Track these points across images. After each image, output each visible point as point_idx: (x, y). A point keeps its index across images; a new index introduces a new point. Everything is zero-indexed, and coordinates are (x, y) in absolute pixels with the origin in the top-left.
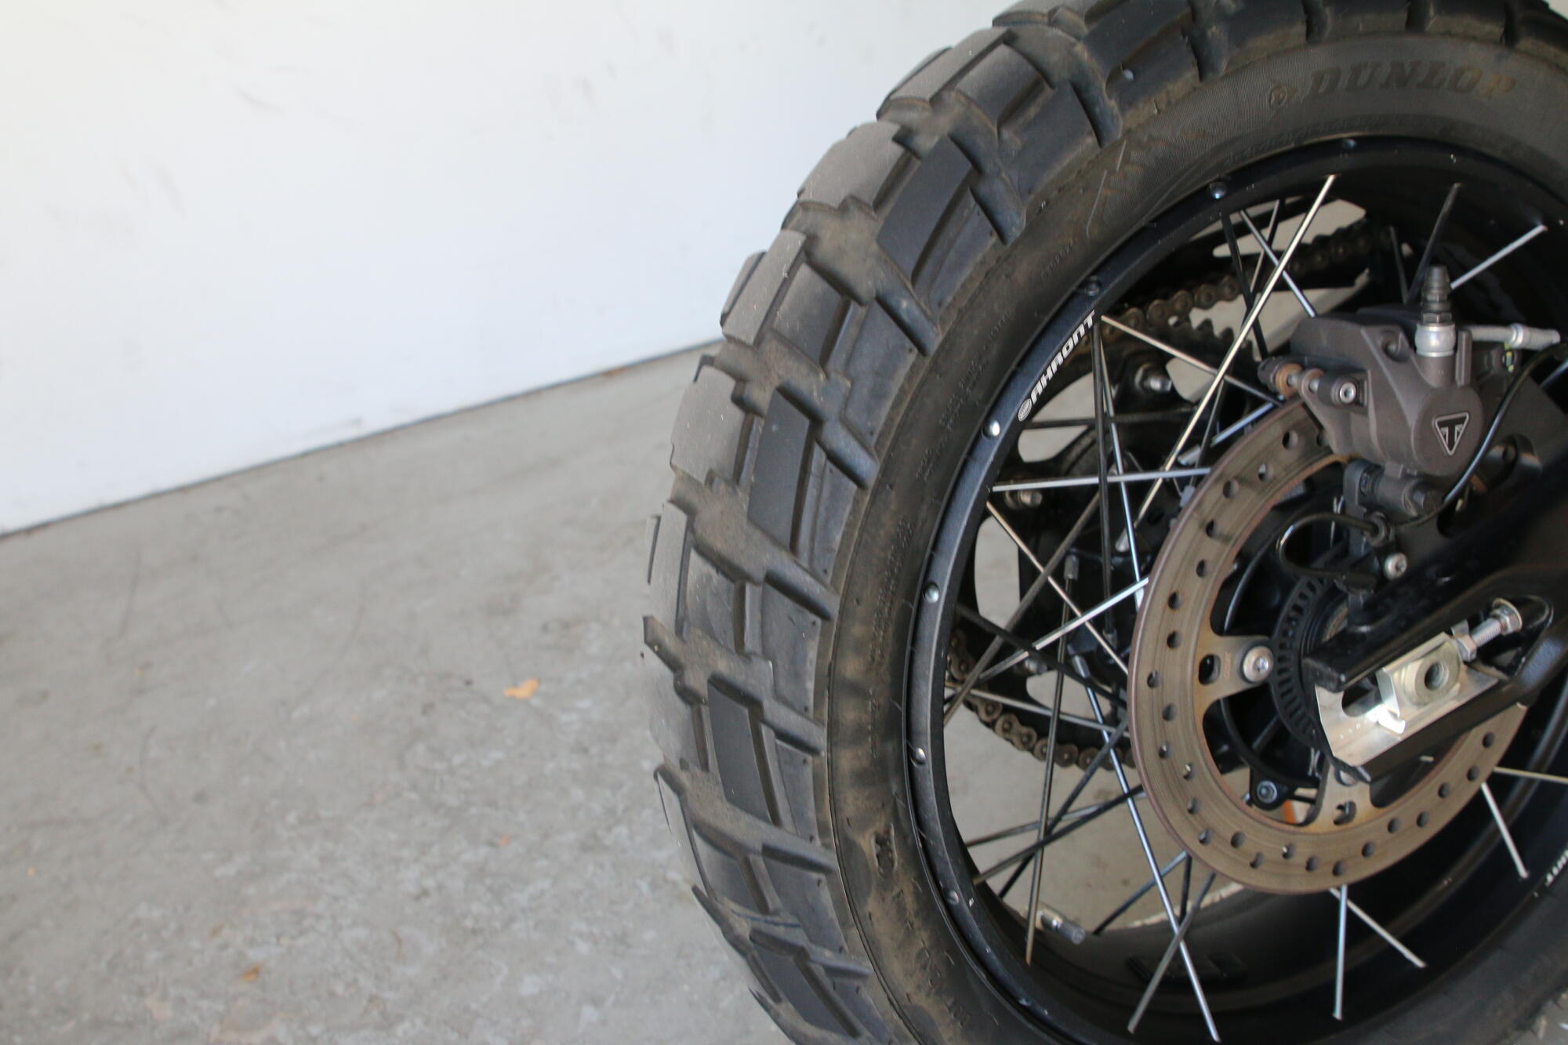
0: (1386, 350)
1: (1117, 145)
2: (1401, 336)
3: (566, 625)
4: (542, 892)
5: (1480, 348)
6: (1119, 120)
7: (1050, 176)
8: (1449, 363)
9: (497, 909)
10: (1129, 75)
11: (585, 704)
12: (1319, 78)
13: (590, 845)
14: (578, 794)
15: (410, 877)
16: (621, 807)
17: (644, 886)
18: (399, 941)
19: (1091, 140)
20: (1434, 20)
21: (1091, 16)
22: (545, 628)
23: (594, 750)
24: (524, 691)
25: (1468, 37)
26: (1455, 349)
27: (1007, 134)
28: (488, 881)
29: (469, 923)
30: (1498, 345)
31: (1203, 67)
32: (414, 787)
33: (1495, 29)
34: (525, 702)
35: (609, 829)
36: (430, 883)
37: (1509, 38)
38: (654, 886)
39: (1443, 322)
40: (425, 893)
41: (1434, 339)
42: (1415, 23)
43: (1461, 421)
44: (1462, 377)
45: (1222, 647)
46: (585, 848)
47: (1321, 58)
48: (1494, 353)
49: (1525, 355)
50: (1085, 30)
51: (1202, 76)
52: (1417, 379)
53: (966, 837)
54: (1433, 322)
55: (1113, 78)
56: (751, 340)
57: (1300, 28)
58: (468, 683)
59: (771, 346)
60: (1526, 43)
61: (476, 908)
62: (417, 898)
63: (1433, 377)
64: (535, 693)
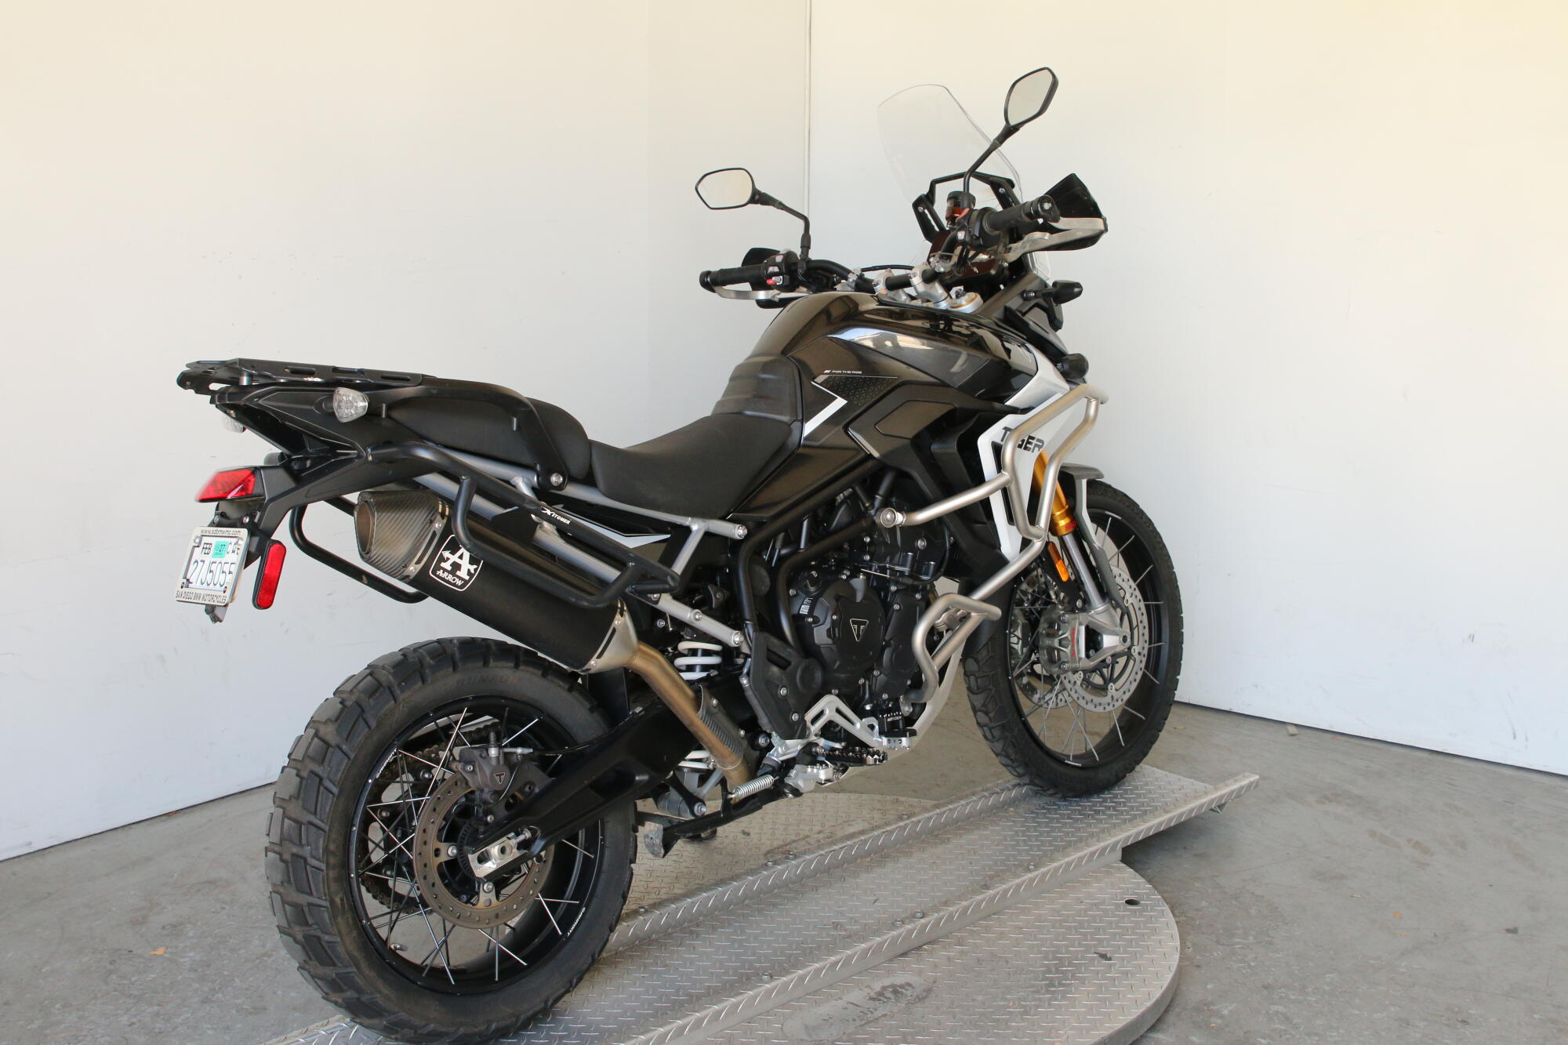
0: (481, 756)
1: (400, 703)
2: (485, 752)
3: (174, 926)
4: (188, 1018)
5: (506, 755)
6: (401, 697)
7: (382, 712)
8: (498, 758)
9: (169, 1025)
10: (403, 684)
11: (192, 954)
12: (458, 682)
13: (205, 1001)
14: (196, 985)
15: (125, 1019)
16: (217, 988)
17: (234, 1012)
18: (126, 1039)
19: (393, 702)
20: (492, 663)
21: (394, 667)
22: (163, 928)
23: (200, 970)
24: (160, 951)
25: (503, 667)
26: (499, 754)
27: (371, 701)
28: (162, 1017)
29: (157, 1030)
30: (515, 753)
31: (424, 681)
32: (115, 990)
33: (511, 664)
34: (161, 955)
35: (213, 995)
36: (134, 1020)
37: (517, 666)
38: (238, 1011)
39: (495, 747)
40: (133, 1023)
41: (493, 752)
42: (486, 664)
43: (503, 774)
44: (502, 762)
45: (442, 846)
46: (203, 1002)
47: (458, 676)
48: (515, 756)
49: (523, 755)
50: (392, 671)
51: (423, 683)
52: (489, 763)
53: (370, 916)
54: (491, 747)
55: (399, 685)
56: (301, 759)
57: (451, 669)
58: (131, 951)
59: (307, 761)
60: (522, 668)
61: (158, 1025)
62: (130, 1025)
63: (494, 762)
64: (165, 953)
